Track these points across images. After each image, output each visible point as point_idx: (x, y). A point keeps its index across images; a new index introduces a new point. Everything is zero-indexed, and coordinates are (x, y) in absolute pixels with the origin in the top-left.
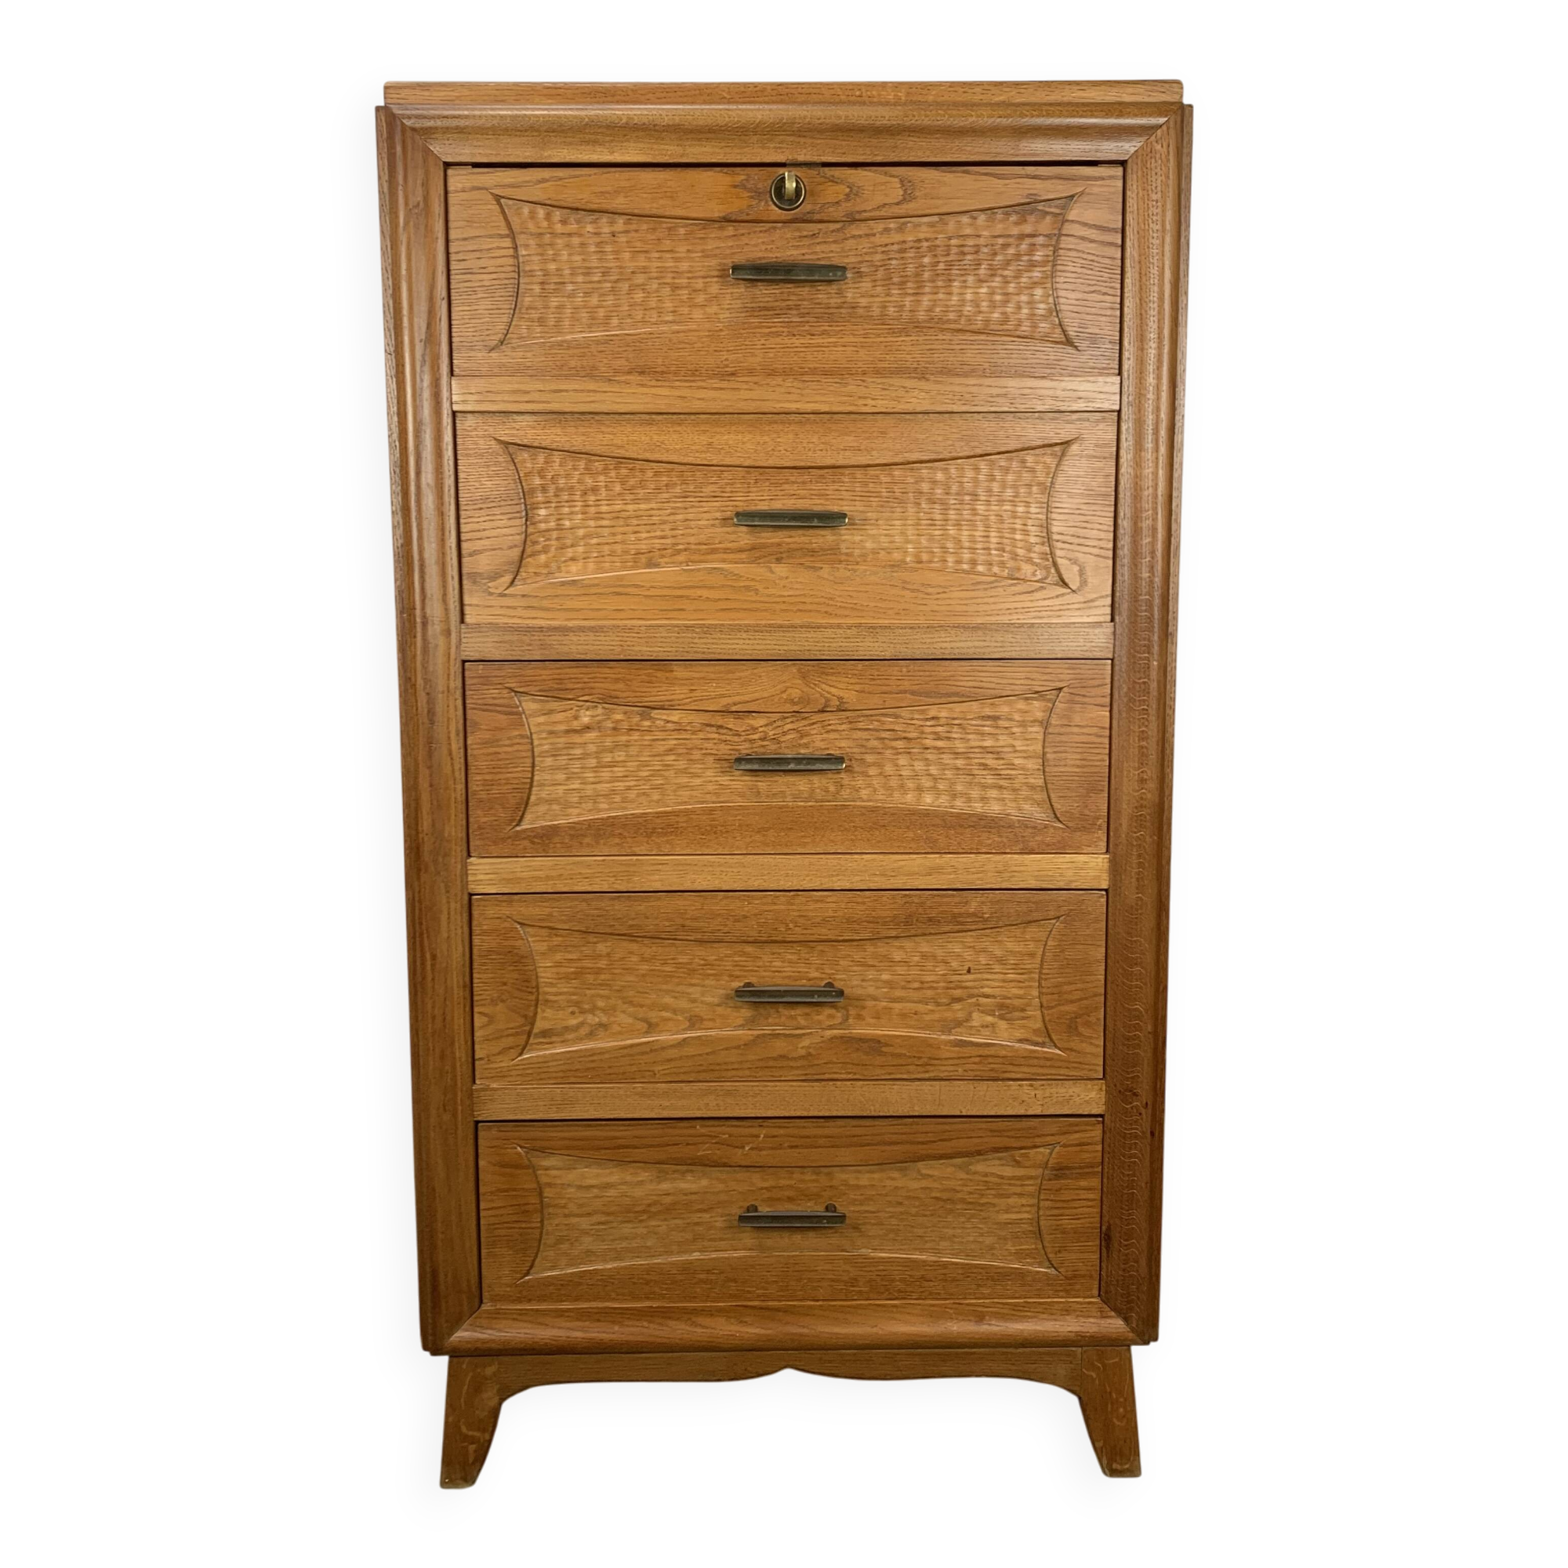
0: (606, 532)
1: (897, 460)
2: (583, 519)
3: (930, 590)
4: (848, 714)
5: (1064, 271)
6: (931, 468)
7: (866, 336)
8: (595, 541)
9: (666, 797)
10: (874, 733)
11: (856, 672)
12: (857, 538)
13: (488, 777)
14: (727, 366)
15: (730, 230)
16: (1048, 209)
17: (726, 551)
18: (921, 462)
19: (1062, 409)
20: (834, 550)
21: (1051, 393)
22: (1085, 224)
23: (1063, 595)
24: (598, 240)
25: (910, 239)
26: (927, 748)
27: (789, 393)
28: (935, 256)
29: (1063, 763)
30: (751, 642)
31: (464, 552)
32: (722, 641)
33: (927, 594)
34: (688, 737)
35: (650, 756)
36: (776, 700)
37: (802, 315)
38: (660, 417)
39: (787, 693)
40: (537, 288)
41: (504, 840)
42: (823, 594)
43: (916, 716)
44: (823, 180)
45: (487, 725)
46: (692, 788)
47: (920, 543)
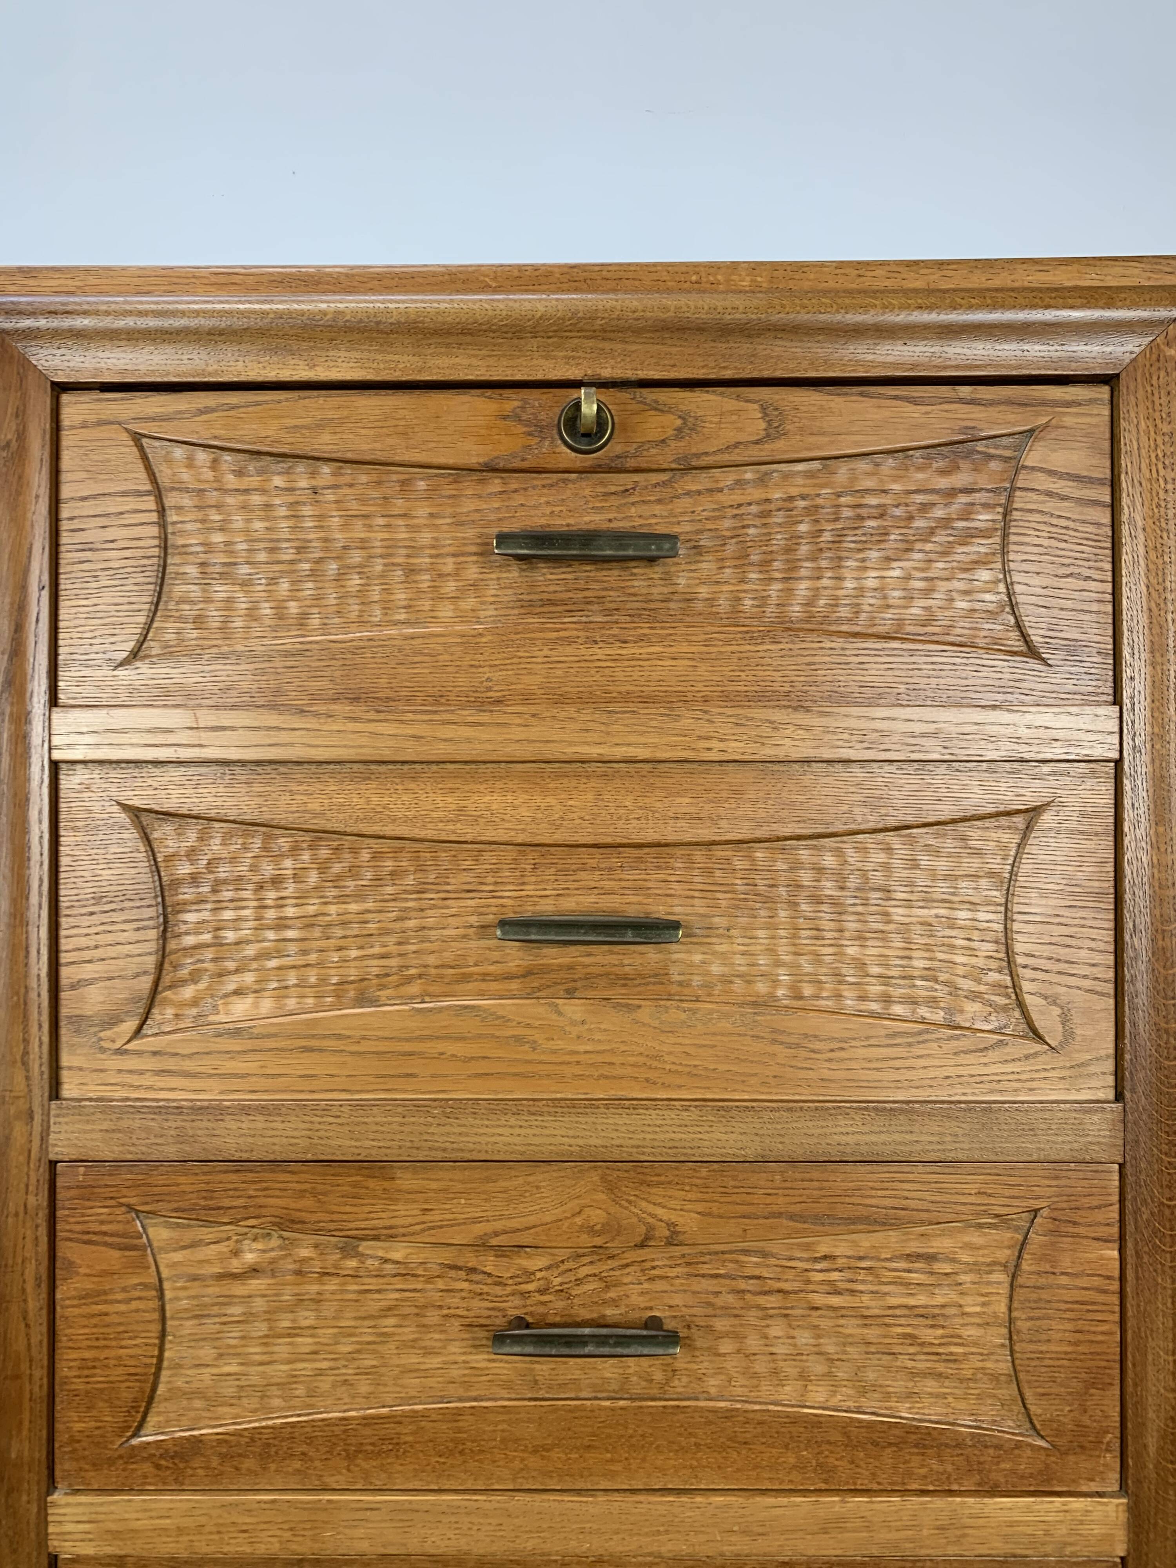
0: (293, 948)
1: (759, 834)
2: (256, 929)
3: (817, 1045)
4: (686, 1250)
5: (1022, 544)
6: (815, 847)
7: (707, 643)
8: (273, 963)
9: (381, 1388)
10: (727, 1282)
11: (698, 1182)
12: (697, 958)
13: (87, 1354)
14: (489, 689)
15: (495, 484)
16: (992, 451)
17: (485, 977)
18: (799, 838)
19: (1027, 756)
20: (660, 976)
21: (1009, 731)
22: (1051, 473)
23: (1036, 1054)
24: (291, 499)
25: (777, 496)
26: (817, 1308)
27: (587, 730)
28: (817, 521)
29: (1044, 1337)
30: (523, 1131)
31: (64, 981)
32: (475, 1130)
33: (813, 1051)
34: (419, 1286)
35: (356, 1318)
36: (564, 1228)
37: (608, 612)
38: (383, 768)
39: (584, 1215)
40: (192, 570)
41: (111, 1461)
42: (642, 1050)
43: (799, 1255)
44: (642, 407)
45: (88, 1266)
46: (425, 1373)
47: (799, 966)
